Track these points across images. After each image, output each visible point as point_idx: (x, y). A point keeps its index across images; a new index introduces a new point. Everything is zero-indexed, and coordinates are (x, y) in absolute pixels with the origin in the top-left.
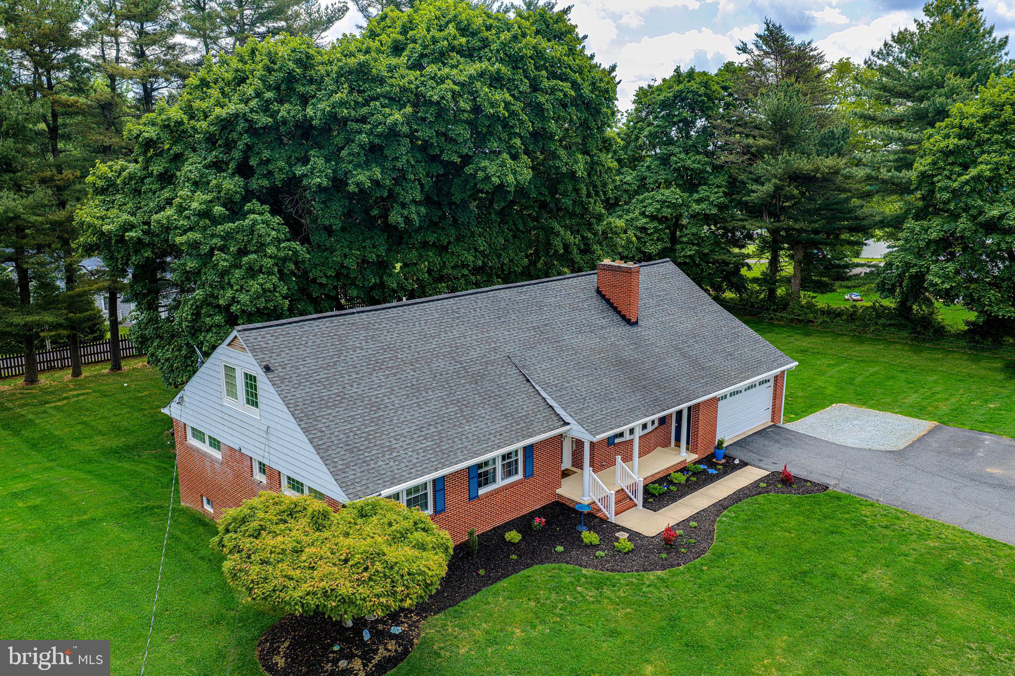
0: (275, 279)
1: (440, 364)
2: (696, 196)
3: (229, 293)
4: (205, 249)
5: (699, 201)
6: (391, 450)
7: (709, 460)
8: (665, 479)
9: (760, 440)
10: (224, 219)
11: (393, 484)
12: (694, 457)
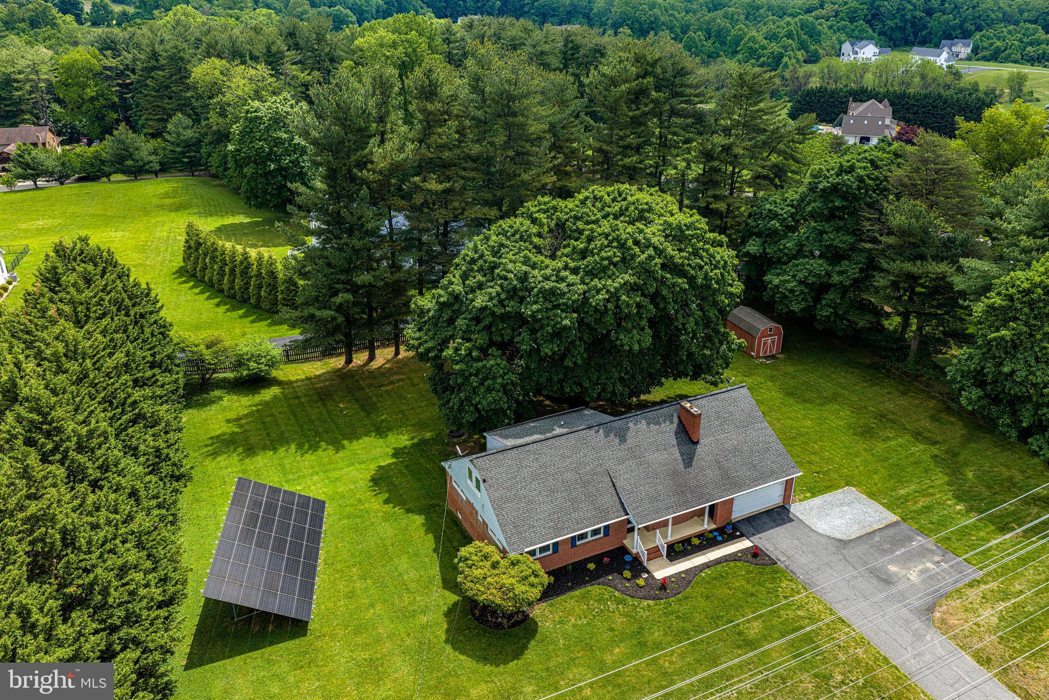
0: (500, 394)
1: (569, 475)
2: (837, 269)
3: (478, 399)
4: (467, 374)
5: (841, 273)
6: (533, 526)
7: (721, 530)
8: (687, 541)
9: (765, 519)
10: (479, 360)
11: (531, 546)
12: (714, 526)
